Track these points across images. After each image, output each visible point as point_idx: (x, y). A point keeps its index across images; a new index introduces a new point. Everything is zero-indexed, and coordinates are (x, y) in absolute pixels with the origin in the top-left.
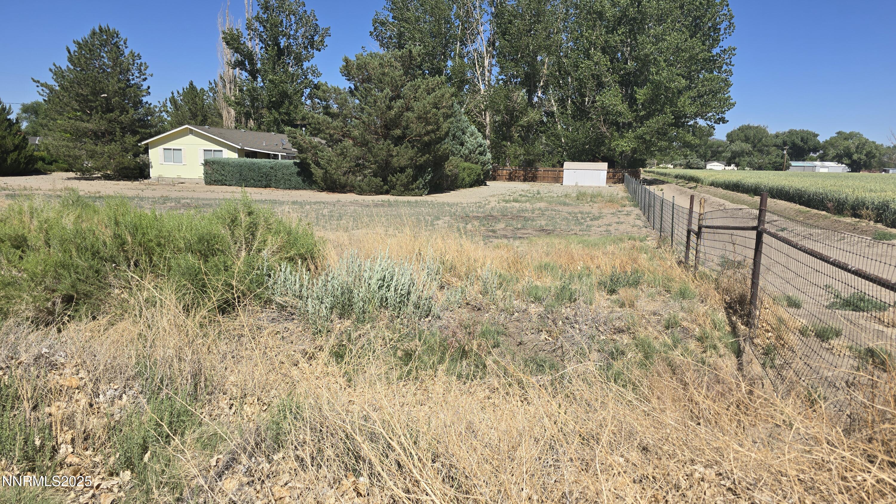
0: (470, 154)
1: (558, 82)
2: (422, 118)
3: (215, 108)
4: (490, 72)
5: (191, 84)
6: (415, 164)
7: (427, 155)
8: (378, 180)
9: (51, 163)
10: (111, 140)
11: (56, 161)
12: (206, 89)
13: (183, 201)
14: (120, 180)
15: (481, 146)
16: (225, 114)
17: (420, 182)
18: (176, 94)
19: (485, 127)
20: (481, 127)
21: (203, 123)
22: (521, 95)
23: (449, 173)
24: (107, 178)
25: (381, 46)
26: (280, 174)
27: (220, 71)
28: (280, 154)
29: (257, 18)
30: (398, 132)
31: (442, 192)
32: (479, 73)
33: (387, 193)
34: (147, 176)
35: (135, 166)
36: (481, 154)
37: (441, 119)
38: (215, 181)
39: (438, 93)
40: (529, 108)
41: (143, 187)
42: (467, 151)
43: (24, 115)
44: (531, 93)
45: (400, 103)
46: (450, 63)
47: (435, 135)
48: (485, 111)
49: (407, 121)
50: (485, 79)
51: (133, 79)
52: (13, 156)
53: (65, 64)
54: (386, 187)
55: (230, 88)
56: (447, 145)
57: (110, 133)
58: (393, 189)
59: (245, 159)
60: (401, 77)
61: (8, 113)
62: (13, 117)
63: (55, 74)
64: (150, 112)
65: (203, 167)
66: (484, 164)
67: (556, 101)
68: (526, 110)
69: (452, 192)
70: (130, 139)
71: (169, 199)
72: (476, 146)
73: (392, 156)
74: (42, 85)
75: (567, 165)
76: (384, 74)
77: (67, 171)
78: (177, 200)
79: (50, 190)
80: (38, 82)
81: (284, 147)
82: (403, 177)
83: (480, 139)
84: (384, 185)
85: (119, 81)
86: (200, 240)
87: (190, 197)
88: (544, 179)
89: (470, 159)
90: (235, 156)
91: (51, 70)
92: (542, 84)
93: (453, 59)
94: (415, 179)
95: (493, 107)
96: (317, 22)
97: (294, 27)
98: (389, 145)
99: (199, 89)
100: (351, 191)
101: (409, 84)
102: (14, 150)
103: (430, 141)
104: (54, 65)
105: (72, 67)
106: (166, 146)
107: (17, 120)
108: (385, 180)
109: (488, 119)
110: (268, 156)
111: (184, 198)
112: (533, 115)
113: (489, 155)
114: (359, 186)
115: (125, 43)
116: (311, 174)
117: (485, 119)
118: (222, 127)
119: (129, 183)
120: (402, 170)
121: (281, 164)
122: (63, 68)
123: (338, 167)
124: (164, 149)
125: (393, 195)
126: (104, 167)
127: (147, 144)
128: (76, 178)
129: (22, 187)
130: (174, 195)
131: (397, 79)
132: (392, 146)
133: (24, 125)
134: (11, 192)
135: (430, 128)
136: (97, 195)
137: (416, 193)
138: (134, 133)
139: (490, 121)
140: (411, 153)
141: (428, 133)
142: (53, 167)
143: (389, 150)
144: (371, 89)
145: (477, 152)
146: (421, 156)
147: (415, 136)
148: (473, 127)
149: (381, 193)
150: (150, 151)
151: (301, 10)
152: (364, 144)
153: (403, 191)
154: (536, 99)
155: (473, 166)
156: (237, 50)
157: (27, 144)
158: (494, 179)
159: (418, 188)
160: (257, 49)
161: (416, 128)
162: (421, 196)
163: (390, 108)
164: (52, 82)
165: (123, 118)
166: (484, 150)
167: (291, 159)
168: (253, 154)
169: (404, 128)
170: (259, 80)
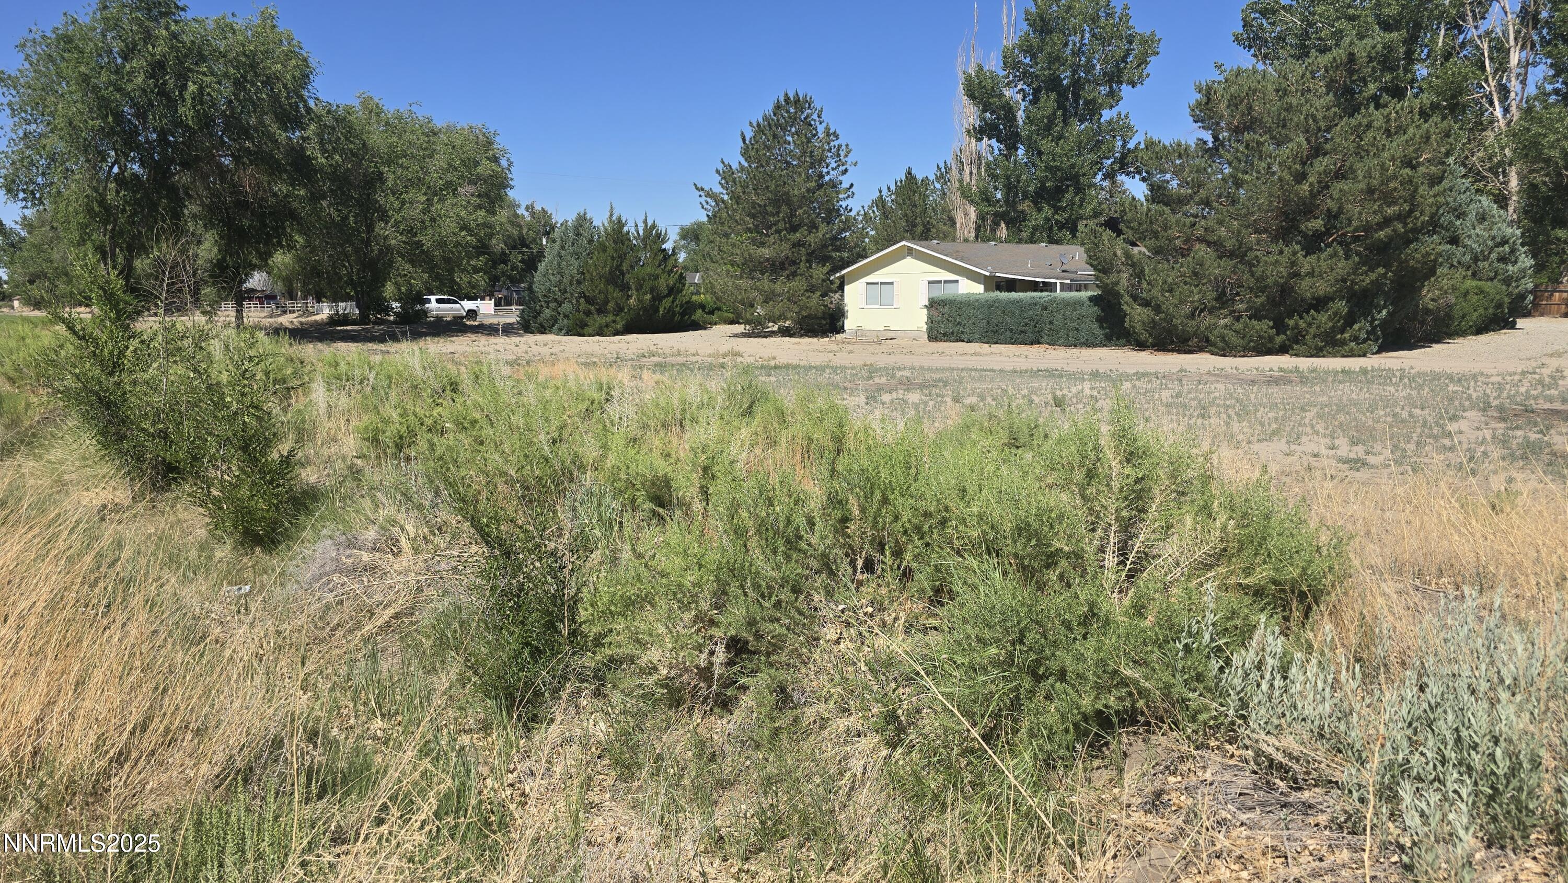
0: (1476, 259)
2: (1377, 192)
3: (944, 210)
5: (909, 173)
6: (1351, 288)
7: (1381, 270)
8: (1264, 326)
9: (711, 312)
10: (794, 274)
11: (719, 309)
12: (932, 177)
13: (899, 374)
14: (801, 336)
15: (1504, 242)
16: (959, 218)
17: (1361, 327)
18: (885, 192)
19: (1507, 198)
20: (1499, 200)
21: (925, 236)
23: (1431, 305)
24: (786, 332)
25: (1259, 57)
26: (1058, 319)
27: (956, 146)
28: (1058, 282)
29: (1024, 44)
30: (1317, 224)
31: (1411, 347)
32: (1493, 84)
33: (1283, 350)
34: (840, 330)
35: (824, 313)
36: (1502, 259)
37: (1421, 189)
38: (944, 335)
41: (834, 347)
42: (1468, 258)
43: (682, 242)
45: (1321, 164)
47: (1405, 224)
48: (1506, 164)
49: (1338, 200)
50: (1507, 96)
51: (828, 173)
52: (666, 303)
53: (736, 160)
54: (1280, 339)
55: (971, 173)
56: (1429, 245)
57: (794, 263)
58: (1297, 343)
59: (998, 293)
60: (1328, 109)
61: (664, 242)
62: (668, 246)
63: (725, 178)
64: (848, 225)
65: (925, 311)
66: (1507, 281)
69: (1437, 347)
70: (819, 272)
71: (876, 371)
72: (1490, 243)
73: (1296, 275)
74: (708, 195)
76: (1289, 108)
77: (732, 322)
78: (890, 371)
79: (709, 356)
80: (702, 189)
81: (1064, 268)
82: (1324, 320)
83: (1502, 227)
84: (1278, 334)
85: (808, 178)
86: (1022, 530)
87: (908, 364)
89: (1474, 273)
90: (978, 289)
91: (718, 172)
94: (1350, 321)
98: (1295, 253)
99: (919, 177)
100: (1201, 350)
101: (1344, 123)
102: (668, 295)
103: (1391, 239)
104: (723, 162)
105: (746, 164)
106: (871, 278)
107: (673, 250)
108: (1280, 327)
109: (1513, 182)
110: (1034, 286)
111: (899, 369)
113: (1526, 261)
114: (1223, 338)
115: (819, 117)
116: (1122, 316)
117: (1506, 183)
118: (954, 240)
119: (814, 340)
120: (1320, 303)
121: (1063, 300)
122: (734, 167)
124: (868, 283)
125: (1297, 355)
126: (783, 317)
127: (843, 277)
128: (744, 335)
129: (675, 351)
130: (883, 361)
131: (1320, 116)
132: (1301, 254)
133: (682, 257)
134: (661, 359)
135: (1391, 210)
136: (772, 363)
137: (1352, 350)
138: (824, 259)
139: (1519, 184)
140: (1342, 267)
141: (1387, 221)
142: (715, 318)
143: (1293, 264)
144: (1259, 144)
145: (1494, 256)
146: (1366, 273)
147: (1356, 230)
148: (1481, 203)
149: (1269, 352)
150: (846, 288)
152: (1239, 254)
153: (1321, 349)
155: (1485, 286)
156: (986, 105)
157: (684, 285)
158: (1535, 313)
159: (1355, 339)
160: (1019, 98)
161: (1360, 213)
162: (1364, 355)
163: (1301, 177)
164: (718, 189)
165: (811, 239)
166: (1513, 251)
167: (1078, 290)
168: (1011, 285)
169: (1332, 216)
170: (1021, 152)
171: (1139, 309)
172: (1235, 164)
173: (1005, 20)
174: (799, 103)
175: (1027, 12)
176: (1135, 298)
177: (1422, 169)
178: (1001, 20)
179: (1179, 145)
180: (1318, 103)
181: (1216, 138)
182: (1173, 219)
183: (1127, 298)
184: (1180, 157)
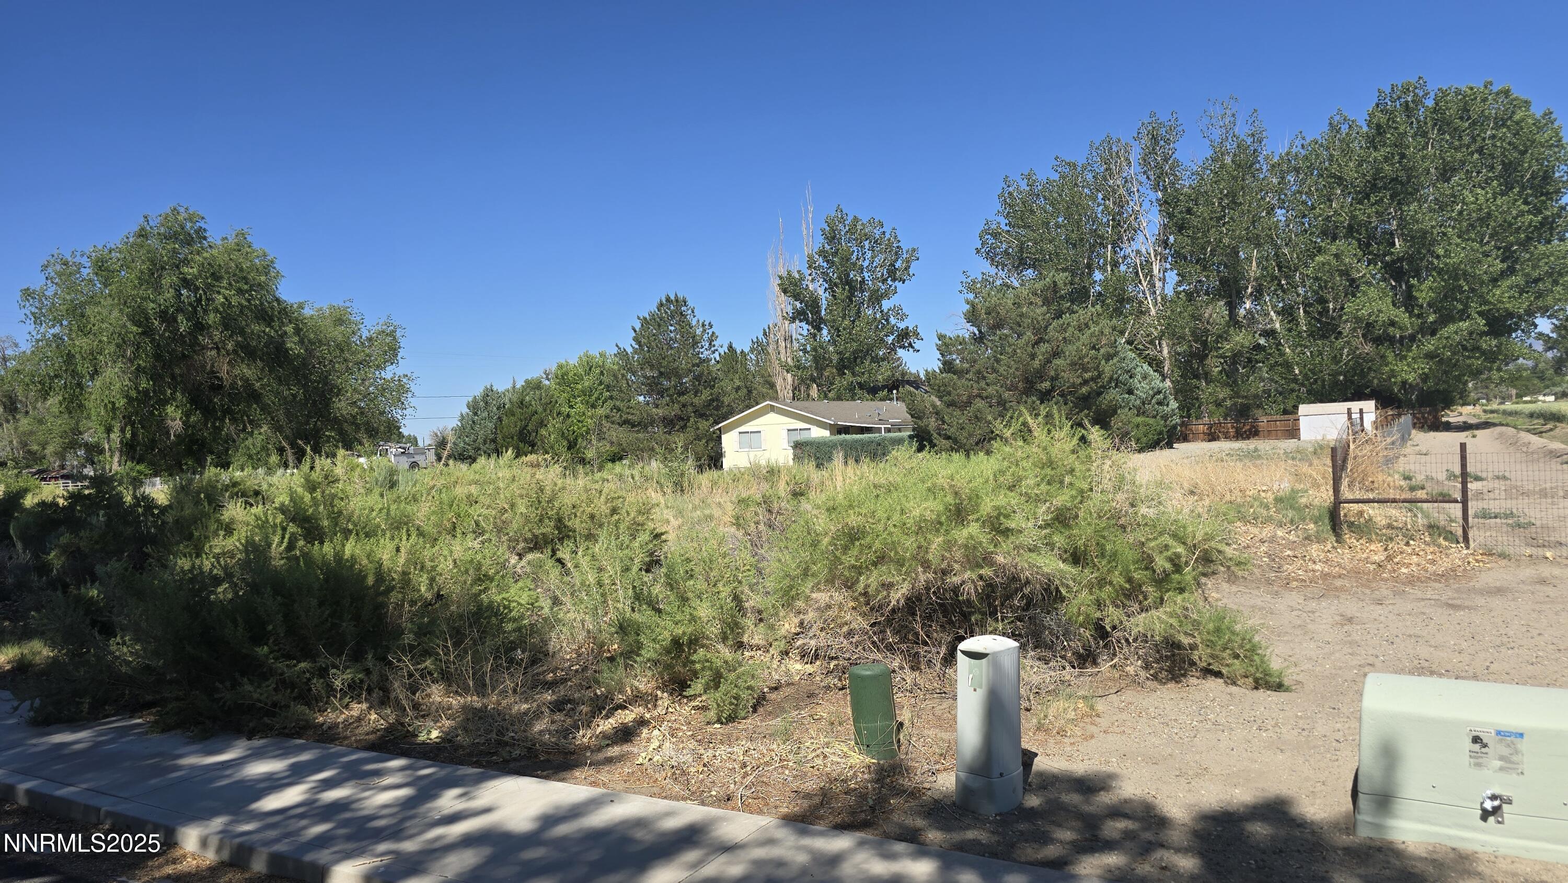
0: (1144, 403)
1: (1279, 284)
2: (1077, 365)
3: (764, 377)
4: (1163, 280)
5: (731, 346)
7: (1086, 411)
12: (747, 350)
15: (1159, 392)
16: (778, 383)
19: (1161, 362)
20: (1156, 364)
22: (1217, 312)
25: (992, 264)
28: (883, 426)
29: (822, 253)
30: (1046, 385)
32: (1145, 284)
36: (1160, 403)
37: (1103, 362)
39: (1094, 329)
40: (1232, 330)
42: (1138, 402)
44: (1232, 307)
45: (1044, 347)
46: (1098, 276)
47: (1096, 383)
48: (1160, 339)
49: (1056, 370)
50: (1155, 292)
55: (785, 348)
56: (1113, 395)
57: (684, 419)
59: (841, 436)
60: (1044, 315)
65: (790, 449)
66: (1165, 418)
67: (1278, 313)
68: (1226, 332)
70: (703, 424)
72: (1151, 392)
75: (1303, 409)
76: (1022, 315)
81: (880, 417)
83: (1157, 383)
88: (1269, 435)
89: (1144, 413)
90: (826, 433)
92: (1249, 290)
93: (1103, 269)
95: (1170, 332)
96: (900, 244)
97: (869, 254)
98: (1034, 402)
99: (738, 350)
101: (1055, 324)
103: (1089, 392)
105: (638, 348)
106: (742, 429)
109: (1165, 351)
110: (863, 430)
112: (1240, 339)
113: (1174, 405)
115: (692, 311)
117: (1161, 352)
121: (889, 439)
122: (628, 351)
123: (971, 435)
124: (740, 433)
127: (720, 429)
131: (1040, 318)
132: (1038, 402)
135: (1087, 376)
138: (707, 416)
139: (1169, 352)
140: (1063, 409)
141: (1086, 382)
145: (1154, 401)
146: (1079, 413)
147: (1068, 388)
148: (1146, 366)
150: (723, 437)
151: (877, 233)
154: (1242, 312)
155: (1151, 421)
156: (796, 297)
158: (1185, 439)
160: (821, 291)
161: (1069, 378)
163: (1033, 356)
165: (696, 401)
166: (1165, 398)
167: (900, 430)
168: (846, 430)
169: (1053, 379)
170: (825, 332)
171: (944, 442)
172: (995, 348)
173: (805, 232)
174: (680, 303)
175: (823, 230)
176: (939, 434)
177: (1102, 351)
178: (801, 232)
179: (958, 336)
180: (1038, 311)
181: (980, 332)
182: (959, 383)
183: (935, 435)
184: (961, 344)
